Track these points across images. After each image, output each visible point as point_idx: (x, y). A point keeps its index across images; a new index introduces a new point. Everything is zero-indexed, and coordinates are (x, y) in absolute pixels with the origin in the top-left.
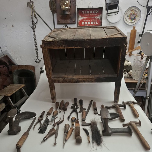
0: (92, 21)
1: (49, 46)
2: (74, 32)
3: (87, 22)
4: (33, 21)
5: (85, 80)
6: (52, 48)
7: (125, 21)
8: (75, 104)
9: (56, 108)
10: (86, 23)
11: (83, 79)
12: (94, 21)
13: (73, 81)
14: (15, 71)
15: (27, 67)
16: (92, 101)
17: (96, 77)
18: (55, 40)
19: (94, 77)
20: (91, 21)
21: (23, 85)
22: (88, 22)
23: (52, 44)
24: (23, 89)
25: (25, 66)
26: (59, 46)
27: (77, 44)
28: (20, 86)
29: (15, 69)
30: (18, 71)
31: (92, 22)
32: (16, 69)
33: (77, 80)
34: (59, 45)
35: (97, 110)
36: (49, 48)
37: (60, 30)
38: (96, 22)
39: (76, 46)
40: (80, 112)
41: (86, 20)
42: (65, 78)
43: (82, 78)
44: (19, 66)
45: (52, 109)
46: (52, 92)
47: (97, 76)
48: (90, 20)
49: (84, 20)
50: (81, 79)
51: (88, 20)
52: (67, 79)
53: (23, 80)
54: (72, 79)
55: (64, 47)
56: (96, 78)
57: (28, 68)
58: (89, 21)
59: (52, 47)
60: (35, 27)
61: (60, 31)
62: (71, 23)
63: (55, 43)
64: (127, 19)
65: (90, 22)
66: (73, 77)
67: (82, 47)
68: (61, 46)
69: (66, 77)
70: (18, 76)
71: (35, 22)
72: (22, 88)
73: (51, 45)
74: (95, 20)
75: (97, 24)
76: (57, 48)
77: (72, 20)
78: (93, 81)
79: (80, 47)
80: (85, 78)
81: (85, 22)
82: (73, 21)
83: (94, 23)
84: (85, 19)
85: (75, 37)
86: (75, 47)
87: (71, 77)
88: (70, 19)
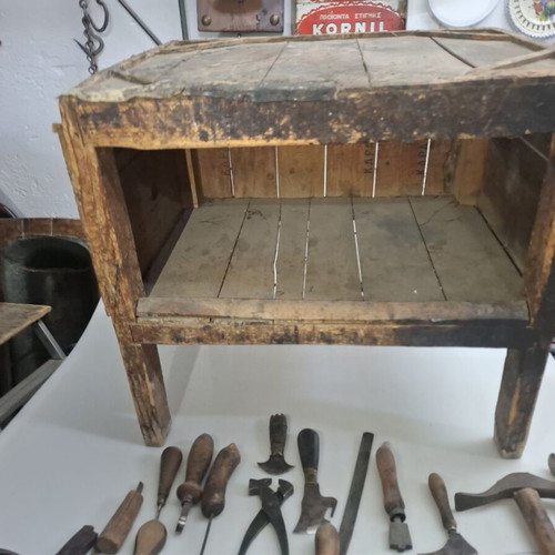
0: (361, 21)
1: (108, 134)
2: (268, 56)
3: (338, 23)
4: (87, 20)
5: (333, 329)
6: (128, 143)
7: (513, 17)
8: (276, 464)
9: (159, 494)
10: (331, 29)
11: (323, 328)
12: (368, 21)
13: (263, 337)
14: (10, 243)
15: (63, 229)
16: (368, 438)
17: (397, 317)
18: (141, 91)
19: (384, 316)
20: (353, 22)
21: (45, 309)
22: (343, 25)
23: (125, 121)
24: (42, 326)
25: (56, 220)
26: (172, 131)
27: (285, 120)
28: (25, 317)
29: (8, 236)
30: (23, 244)
31: (358, 25)
32: (16, 234)
33: (287, 330)
34: (169, 123)
35: (403, 517)
36: (106, 142)
37: (195, 48)
38: (377, 21)
39: (277, 135)
40: (300, 529)
41: (332, 17)
42: (211, 319)
43: (311, 321)
44: (26, 220)
45: (132, 503)
46: (143, 391)
47: (403, 311)
48: (352, 16)
49: (323, 17)
50: (308, 328)
51: (339, 17)
52: (225, 323)
53: (50, 282)
54: (256, 323)
55: (204, 137)
56: (398, 322)
57: (70, 231)
58: (345, 21)
59: (124, 135)
60: (97, 45)
61: (195, 52)
62: (261, 28)
63: (145, 112)
64: (524, 12)
65: (349, 25)
66: (260, 315)
67: (314, 141)
68: (183, 133)
69: (223, 314)
70: (27, 265)
71: (100, 25)
72: (37, 321)
73: (118, 126)
74: (372, 15)
75: (381, 30)
76: (157, 145)
77: (268, 17)
78: (377, 335)
79: (301, 142)
80: (331, 322)
81: (326, 23)
82: (272, 21)
83: (368, 28)
84: (327, 12)
85: (274, 75)
86: (268, 138)
87: (246, 311)
88: (256, 13)
